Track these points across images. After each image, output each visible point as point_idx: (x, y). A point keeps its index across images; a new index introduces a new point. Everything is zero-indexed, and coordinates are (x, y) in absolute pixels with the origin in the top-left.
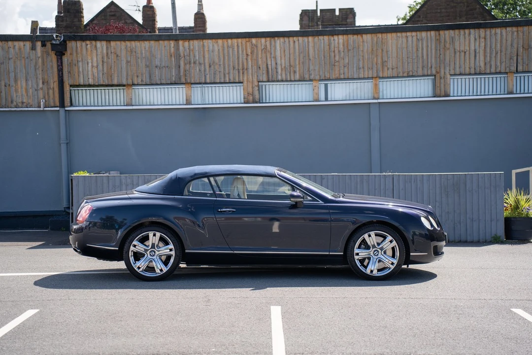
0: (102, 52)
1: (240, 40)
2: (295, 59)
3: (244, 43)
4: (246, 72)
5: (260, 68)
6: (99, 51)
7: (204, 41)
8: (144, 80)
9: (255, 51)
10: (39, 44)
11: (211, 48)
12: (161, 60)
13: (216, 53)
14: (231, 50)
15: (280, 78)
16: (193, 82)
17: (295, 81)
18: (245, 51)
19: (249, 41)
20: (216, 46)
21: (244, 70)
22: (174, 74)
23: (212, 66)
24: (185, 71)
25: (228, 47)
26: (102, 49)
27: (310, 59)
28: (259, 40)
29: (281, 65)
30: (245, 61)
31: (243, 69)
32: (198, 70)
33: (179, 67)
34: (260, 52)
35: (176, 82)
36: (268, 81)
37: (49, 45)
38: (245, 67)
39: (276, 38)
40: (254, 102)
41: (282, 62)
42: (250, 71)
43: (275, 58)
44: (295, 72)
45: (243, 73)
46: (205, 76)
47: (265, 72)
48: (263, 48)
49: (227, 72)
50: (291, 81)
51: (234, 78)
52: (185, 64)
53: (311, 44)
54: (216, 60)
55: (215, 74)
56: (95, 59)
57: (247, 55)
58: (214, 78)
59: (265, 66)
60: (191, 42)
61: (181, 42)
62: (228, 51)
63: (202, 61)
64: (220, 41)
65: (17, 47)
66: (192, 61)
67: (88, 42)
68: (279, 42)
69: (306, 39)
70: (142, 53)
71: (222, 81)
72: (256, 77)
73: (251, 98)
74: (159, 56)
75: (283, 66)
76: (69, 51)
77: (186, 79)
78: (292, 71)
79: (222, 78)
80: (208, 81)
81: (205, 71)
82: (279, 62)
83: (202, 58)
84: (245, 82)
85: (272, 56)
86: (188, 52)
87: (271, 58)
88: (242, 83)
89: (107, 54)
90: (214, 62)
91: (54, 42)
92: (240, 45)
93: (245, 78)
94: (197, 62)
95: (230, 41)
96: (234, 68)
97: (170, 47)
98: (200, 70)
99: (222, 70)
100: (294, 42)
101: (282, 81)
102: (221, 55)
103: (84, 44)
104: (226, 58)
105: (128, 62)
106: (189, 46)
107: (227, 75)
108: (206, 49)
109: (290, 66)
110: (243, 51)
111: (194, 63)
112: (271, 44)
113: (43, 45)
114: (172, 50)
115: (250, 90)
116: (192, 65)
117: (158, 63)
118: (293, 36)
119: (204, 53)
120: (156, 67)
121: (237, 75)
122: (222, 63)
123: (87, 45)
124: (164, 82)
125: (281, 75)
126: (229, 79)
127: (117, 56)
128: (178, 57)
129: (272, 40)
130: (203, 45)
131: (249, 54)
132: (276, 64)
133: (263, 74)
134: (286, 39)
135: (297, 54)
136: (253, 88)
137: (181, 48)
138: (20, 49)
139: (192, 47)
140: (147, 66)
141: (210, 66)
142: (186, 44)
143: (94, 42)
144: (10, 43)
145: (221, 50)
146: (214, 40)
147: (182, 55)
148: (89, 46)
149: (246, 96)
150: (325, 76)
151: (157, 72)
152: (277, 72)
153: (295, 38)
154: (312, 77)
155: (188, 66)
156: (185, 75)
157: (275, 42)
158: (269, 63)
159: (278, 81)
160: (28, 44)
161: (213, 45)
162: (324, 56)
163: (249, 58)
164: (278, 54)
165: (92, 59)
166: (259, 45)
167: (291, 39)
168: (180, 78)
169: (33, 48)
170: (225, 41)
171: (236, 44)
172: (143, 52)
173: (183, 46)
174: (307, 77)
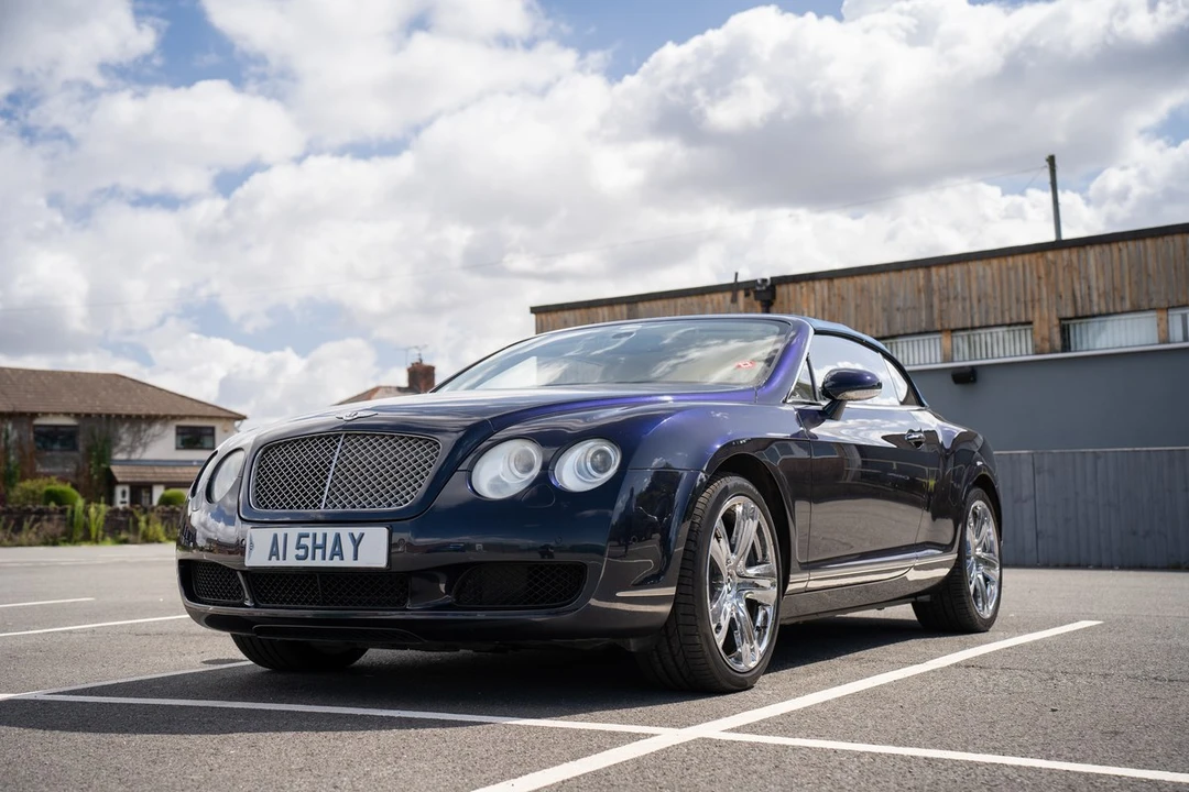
0: (822, 296)
1: (1027, 257)
2: (1122, 277)
3: (1034, 261)
4: (1037, 305)
5: (1061, 297)
6: (818, 294)
7: (970, 264)
8: (880, 330)
9: (1053, 270)
10: (741, 294)
11: (981, 273)
12: (905, 298)
13: (989, 279)
14: (1012, 273)
15: (1096, 310)
16: (953, 326)
17: (1123, 313)
18: (1035, 274)
19: (1042, 256)
20: (988, 269)
21: (1035, 301)
22: (924, 317)
23: (983, 301)
24: (941, 311)
25: (1008, 269)
26: (823, 292)
27: (1149, 275)
28: (1057, 253)
29: (1098, 289)
30: (1036, 288)
31: (1033, 301)
32: (960, 307)
33: (932, 306)
34: (1061, 272)
35: (928, 329)
36: (1077, 317)
37: (752, 295)
38: (1037, 297)
39: (1088, 248)
40: (1053, 351)
41: (1098, 283)
42: (1045, 303)
43: (1087, 279)
44: (1122, 299)
45: (1033, 307)
46: (972, 318)
47: (1070, 303)
48: (1065, 263)
49: (1006, 307)
50: (1116, 313)
51: (1018, 317)
52: (941, 301)
53: (1150, 251)
54: (989, 290)
55: (987, 312)
56: (812, 306)
57: (1039, 278)
58: (987, 318)
59: (1069, 294)
60: (950, 268)
61: (934, 270)
62: (1008, 276)
63: (967, 295)
64: (995, 262)
65: (715, 302)
66: (952, 296)
67: (803, 284)
68: (1092, 254)
69: (1140, 244)
70: (877, 292)
71: (999, 322)
72: (1055, 311)
73: (1047, 346)
74: (902, 294)
75: (1101, 291)
76: (778, 299)
77: (942, 325)
78: (1117, 296)
79: (999, 315)
80: (977, 324)
81: (971, 307)
82: (1093, 284)
83: (967, 291)
84: (1036, 324)
85: (1082, 275)
86: (945, 280)
87: (1079, 278)
88: (1030, 323)
89: (829, 298)
90: (986, 294)
91: (758, 288)
92: (1027, 263)
93: (1037, 315)
94: (960, 297)
95: (1010, 260)
96: (1018, 300)
97: (918, 278)
98: (964, 309)
99: (999, 305)
100: (1120, 250)
101: (1100, 315)
102: (997, 282)
103: (798, 287)
104: (1005, 285)
105: (857, 306)
106: (947, 274)
107: (1007, 314)
108: (973, 275)
109: (1114, 289)
110: (1032, 273)
111: (955, 298)
112: (1079, 257)
113: (747, 295)
114: (922, 282)
115: (1045, 332)
116: (951, 302)
117: (899, 303)
118: (1117, 241)
119: (969, 281)
120: (898, 309)
121: (1023, 311)
122: (998, 294)
123: (802, 288)
124: (909, 331)
125: (1099, 305)
126: (1011, 319)
127: (843, 299)
128: (929, 290)
129: (1082, 251)
130: (969, 272)
131: (1043, 276)
132: (1089, 288)
133: (1066, 305)
134: (1106, 248)
135: (1126, 267)
136: (1050, 329)
137: (934, 278)
138: (719, 303)
139: (951, 275)
140: (884, 310)
141: (979, 301)
142: (943, 271)
143: (811, 283)
144: (707, 297)
145: (996, 276)
146: (985, 261)
147: (936, 288)
148: (804, 289)
149: (1039, 342)
150: (1178, 301)
151: (898, 317)
152: (1091, 301)
153: (1121, 244)
154: (1154, 304)
155: (945, 304)
156: (941, 318)
157: (1086, 254)
158: (1077, 287)
159: (1094, 316)
160: (728, 296)
161: (984, 269)
162: (1175, 268)
163: (1043, 282)
164: (1092, 270)
165: (808, 307)
166: (1059, 261)
167: (1115, 247)
168: (933, 323)
169: (734, 300)
170: (1003, 261)
171: (1020, 264)
172: (880, 289)
173: (938, 275)
174: (1144, 304)
